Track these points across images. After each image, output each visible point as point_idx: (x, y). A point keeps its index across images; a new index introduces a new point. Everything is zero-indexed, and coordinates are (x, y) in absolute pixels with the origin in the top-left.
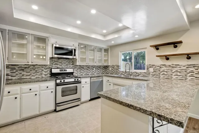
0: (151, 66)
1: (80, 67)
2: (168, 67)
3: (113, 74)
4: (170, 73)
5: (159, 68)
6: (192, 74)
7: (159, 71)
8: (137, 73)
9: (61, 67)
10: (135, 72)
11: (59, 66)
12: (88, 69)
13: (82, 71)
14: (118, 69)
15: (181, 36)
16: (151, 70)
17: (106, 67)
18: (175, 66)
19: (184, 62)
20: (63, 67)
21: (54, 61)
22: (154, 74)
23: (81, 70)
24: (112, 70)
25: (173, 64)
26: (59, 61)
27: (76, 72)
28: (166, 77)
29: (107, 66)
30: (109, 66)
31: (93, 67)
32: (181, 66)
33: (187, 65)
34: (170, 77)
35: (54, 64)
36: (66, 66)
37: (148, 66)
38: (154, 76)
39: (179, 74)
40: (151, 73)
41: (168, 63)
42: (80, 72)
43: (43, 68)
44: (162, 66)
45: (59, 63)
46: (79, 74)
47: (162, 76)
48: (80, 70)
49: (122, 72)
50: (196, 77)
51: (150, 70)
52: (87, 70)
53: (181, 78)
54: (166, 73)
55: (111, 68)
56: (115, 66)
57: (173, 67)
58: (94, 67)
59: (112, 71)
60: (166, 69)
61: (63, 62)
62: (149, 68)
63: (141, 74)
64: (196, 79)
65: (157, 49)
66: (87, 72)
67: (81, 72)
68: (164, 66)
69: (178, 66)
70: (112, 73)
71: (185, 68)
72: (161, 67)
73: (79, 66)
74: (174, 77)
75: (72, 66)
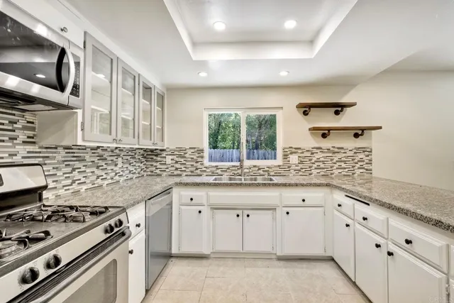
0: (294, 150)
1: (70, 157)
2: (326, 152)
3: (180, 175)
4: (329, 164)
5: (308, 154)
6: (362, 163)
7: (310, 160)
8: (259, 169)
10: (255, 166)
12: (101, 163)
13: (75, 173)
14: (199, 159)
15: (346, 93)
16: (294, 159)
17: (151, 155)
18: (336, 150)
19: (350, 144)
22: (299, 168)
23: (74, 170)
24: (177, 162)
25: (334, 147)
28: (323, 173)
29: (152, 151)
30: (162, 150)
31: (116, 152)
32: (346, 151)
33: (356, 148)
34: (329, 173)
37: (287, 150)
38: (300, 173)
39: (343, 165)
40: (293, 167)
41: (326, 144)
42: (69, 182)
44: (315, 151)
46: (61, 192)
47: (314, 172)
48: (69, 169)
49: (214, 169)
50: (367, 170)
51: (291, 159)
52: (98, 167)
53: (346, 172)
54: (322, 166)
55: (171, 157)
56: (189, 152)
57: (334, 153)
58: (119, 156)
59: (178, 166)
60: (323, 157)
62: (290, 156)
63: (270, 170)
64: (367, 173)
65: (305, 113)
66: (98, 177)
67: (74, 182)
68: (318, 151)
69: (343, 151)
70: (176, 173)
71: (351, 154)
72: (312, 154)
73: (63, 153)
74: (336, 172)
75: (28, 152)
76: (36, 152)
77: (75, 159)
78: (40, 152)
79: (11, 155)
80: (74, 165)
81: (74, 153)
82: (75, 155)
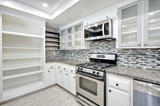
1: (135, 53)
9: (102, 52)
11: (100, 51)
13: (139, 60)
20: (105, 51)
21: (95, 45)
26: (100, 44)
27: (125, 60)
35: (95, 49)
36: (109, 51)
42: (135, 62)
43: (87, 53)
45: (100, 47)
46: (131, 65)
48: (135, 58)
61: (104, 46)
67: (138, 63)
73: (132, 51)
75: (118, 51)
76: (120, 51)
77: (138, 54)
78: (122, 51)
79: (114, 52)
80: (138, 56)
81: (138, 51)
82: (138, 52)
